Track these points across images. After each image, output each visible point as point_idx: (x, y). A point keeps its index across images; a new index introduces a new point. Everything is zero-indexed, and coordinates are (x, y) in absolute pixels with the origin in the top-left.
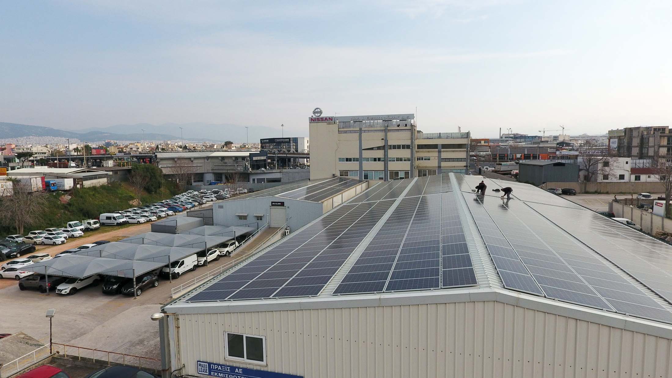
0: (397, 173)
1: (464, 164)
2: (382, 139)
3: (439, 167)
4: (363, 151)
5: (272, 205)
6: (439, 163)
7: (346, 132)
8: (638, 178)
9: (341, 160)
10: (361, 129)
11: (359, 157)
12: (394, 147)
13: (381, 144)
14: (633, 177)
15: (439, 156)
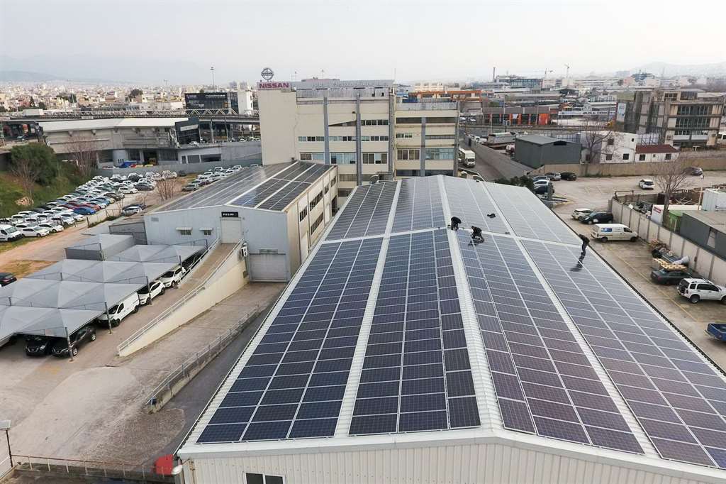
0: (372, 156)
1: (452, 142)
2: (354, 113)
3: (423, 146)
4: (329, 128)
5: (223, 216)
6: (423, 141)
7: (306, 103)
8: (642, 158)
9: (301, 139)
10: (325, 99)
11: (324, 136)
12: (369, 123)
13: (352, 118)
14: (638, 156)
15: (423, 132)
